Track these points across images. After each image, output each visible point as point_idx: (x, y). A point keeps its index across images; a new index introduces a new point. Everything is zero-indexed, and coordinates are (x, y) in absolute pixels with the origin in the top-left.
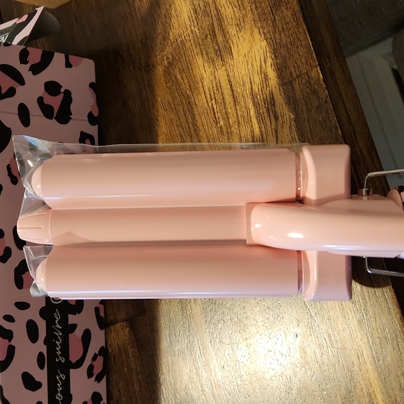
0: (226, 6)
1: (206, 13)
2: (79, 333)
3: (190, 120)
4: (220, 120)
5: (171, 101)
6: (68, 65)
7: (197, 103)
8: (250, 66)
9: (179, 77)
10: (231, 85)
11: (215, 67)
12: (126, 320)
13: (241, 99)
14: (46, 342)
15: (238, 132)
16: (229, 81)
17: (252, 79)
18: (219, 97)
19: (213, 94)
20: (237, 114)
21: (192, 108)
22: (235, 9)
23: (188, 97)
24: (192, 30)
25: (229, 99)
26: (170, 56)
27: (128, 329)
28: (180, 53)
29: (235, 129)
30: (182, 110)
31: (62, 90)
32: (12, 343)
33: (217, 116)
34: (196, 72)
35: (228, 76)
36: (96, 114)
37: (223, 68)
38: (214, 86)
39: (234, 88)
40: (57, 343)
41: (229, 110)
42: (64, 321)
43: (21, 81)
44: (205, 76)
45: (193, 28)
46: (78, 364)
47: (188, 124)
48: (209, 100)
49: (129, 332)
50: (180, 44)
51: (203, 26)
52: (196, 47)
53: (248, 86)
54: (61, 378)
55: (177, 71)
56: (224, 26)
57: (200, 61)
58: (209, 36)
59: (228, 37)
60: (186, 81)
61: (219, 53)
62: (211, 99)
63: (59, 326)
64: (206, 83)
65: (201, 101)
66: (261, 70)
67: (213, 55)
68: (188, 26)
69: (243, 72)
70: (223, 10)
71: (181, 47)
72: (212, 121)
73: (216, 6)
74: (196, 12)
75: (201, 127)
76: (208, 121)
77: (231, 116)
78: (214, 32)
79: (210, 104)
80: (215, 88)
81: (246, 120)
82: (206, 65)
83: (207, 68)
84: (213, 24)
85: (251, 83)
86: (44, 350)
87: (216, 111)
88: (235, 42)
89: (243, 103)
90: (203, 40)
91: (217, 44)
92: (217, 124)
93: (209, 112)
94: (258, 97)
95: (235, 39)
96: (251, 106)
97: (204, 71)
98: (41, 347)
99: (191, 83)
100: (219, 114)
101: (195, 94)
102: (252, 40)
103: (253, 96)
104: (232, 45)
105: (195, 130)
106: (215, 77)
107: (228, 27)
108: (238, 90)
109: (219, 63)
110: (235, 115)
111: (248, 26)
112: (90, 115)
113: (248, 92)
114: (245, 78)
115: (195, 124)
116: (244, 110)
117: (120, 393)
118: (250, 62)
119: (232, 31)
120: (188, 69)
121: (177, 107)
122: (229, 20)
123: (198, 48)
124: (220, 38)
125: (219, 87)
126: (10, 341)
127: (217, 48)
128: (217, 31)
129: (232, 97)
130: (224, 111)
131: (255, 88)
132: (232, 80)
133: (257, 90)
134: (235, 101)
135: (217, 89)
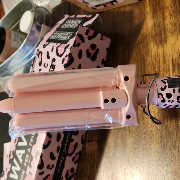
0: (168, 24)
1: (159, 26)
2: (74, 143)
3: (143, 66)
4: (156, 68)
5: (136, 57)
6: (102, 39)
7: (147, 60)
8: (174, 49)
9: (142, 48)
10: (164, 55)
11: (158, 47)
12: (97, 141)
13: (167, 62)
14: (62, 143)
15: (163, 74)
16: (164, 54)
17: (174, 54)
18: (157, 59)
19: (155, 58)
20: (164, 67)
21: (145, 62)
22: (172, 26)
23: (144, 57)
24: (151, 32)
25: (162, 61)
26: (140, 40)
27: (97, 145)
28: (144, 39)
29: (162, 73)
30: (140, 61)
31: (96, 48)
32: (51, 140)
33: (155, 66)
34: (150, 48)
35: (163, 52)
36: (105, 60)
37: (162, 48)
38: (157, 54)
39: (165, 57)
40: (66, 144)
41: (161, 65)
42: (70, 137)
43: (83, 41)
44: (153, 50)
45: (152, 30)
46: (70, 155)
47: (142, 67)
48: (153, 59)
49: (97, 146)
50: (145, 36)
51: (157, 30)
52: (152, 38)
53: (171, 57)
54: (63, 159)
55: (141, 46)
56: (166, 32)
57: (152, 44)
58: (158, 35)
59: (167, 36)
60: (144, 50)
61: (161, 42)
62: (154, 59)
63: (68, 138)
64: (153, 53)
65: (149, 60)
66: (178, 52)
67: (159, 42)
68: (150, 30)
69: (170, 51)
70: (166, 26)
71: (145, 37)
72: (152, 68)
73: (164, 24)
74: (155, 24)
75: (147, 69)
76: (151, 68)
77: (161, 67)
78: (161, 33)
79: (153, 61)
80: (157, 55)
81: (168, 70)
82: (155, 46)
83: (155, 47)
84: (161, 30)
85: (173, 56)
86: (60, 145)
87: (155, 64)
88: (169, 39)
89: (167, 63)
90: (155, 36)
91: (161, 38)
92: (154, 70)
93: (152, 64)
94: (175, 62)
95: (169, 38)
96: (171, 65)
97: (153, 48)
98: (60, 144)
99: (146, 52)
100: (156, 66)
101: (147, 56)
102: (177, 39)
103: (173, 61)
104: (167, 40)
105: (144, 70)
106: (157, 51)
107: (168, 33)
108: (167, 58)
109: (160, 46)
110: (163, 67)
111: (176, 34)
112: (103, 60)
113: (171, 59)
114: (170, 54)
115: (144, 68)
116: (167, 66)
117: (88, 170)
118: (174, 48)
119: (169, 34)
120: (146, 46)
121: (138, 60)
122: (169, 30)
123: (153, 39)
124: (163, 36)
125: (158, 55)
126: (50, 138)
127: (161, 40)
128: (162, 33)
129: (163, 60)
130: (159, 65)
131: (174, 58)
132: (165, 53)
133: (175, 59)
134: (164, 62)
135: (157, 56)
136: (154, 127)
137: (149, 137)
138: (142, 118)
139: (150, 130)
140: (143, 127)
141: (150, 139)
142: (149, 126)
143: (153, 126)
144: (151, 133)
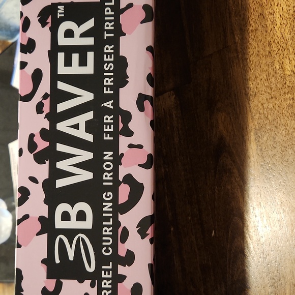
12: (173, 89)
27: (174, 96)
49: (175, 98)
136: (288, 25)
137: (279, 50)
138: (261, 17)
139: (279, 35)
140: (265, 33)
141: (280, 52)
142: (276, 28)
143: (286, 25)
144: (282, 40)
